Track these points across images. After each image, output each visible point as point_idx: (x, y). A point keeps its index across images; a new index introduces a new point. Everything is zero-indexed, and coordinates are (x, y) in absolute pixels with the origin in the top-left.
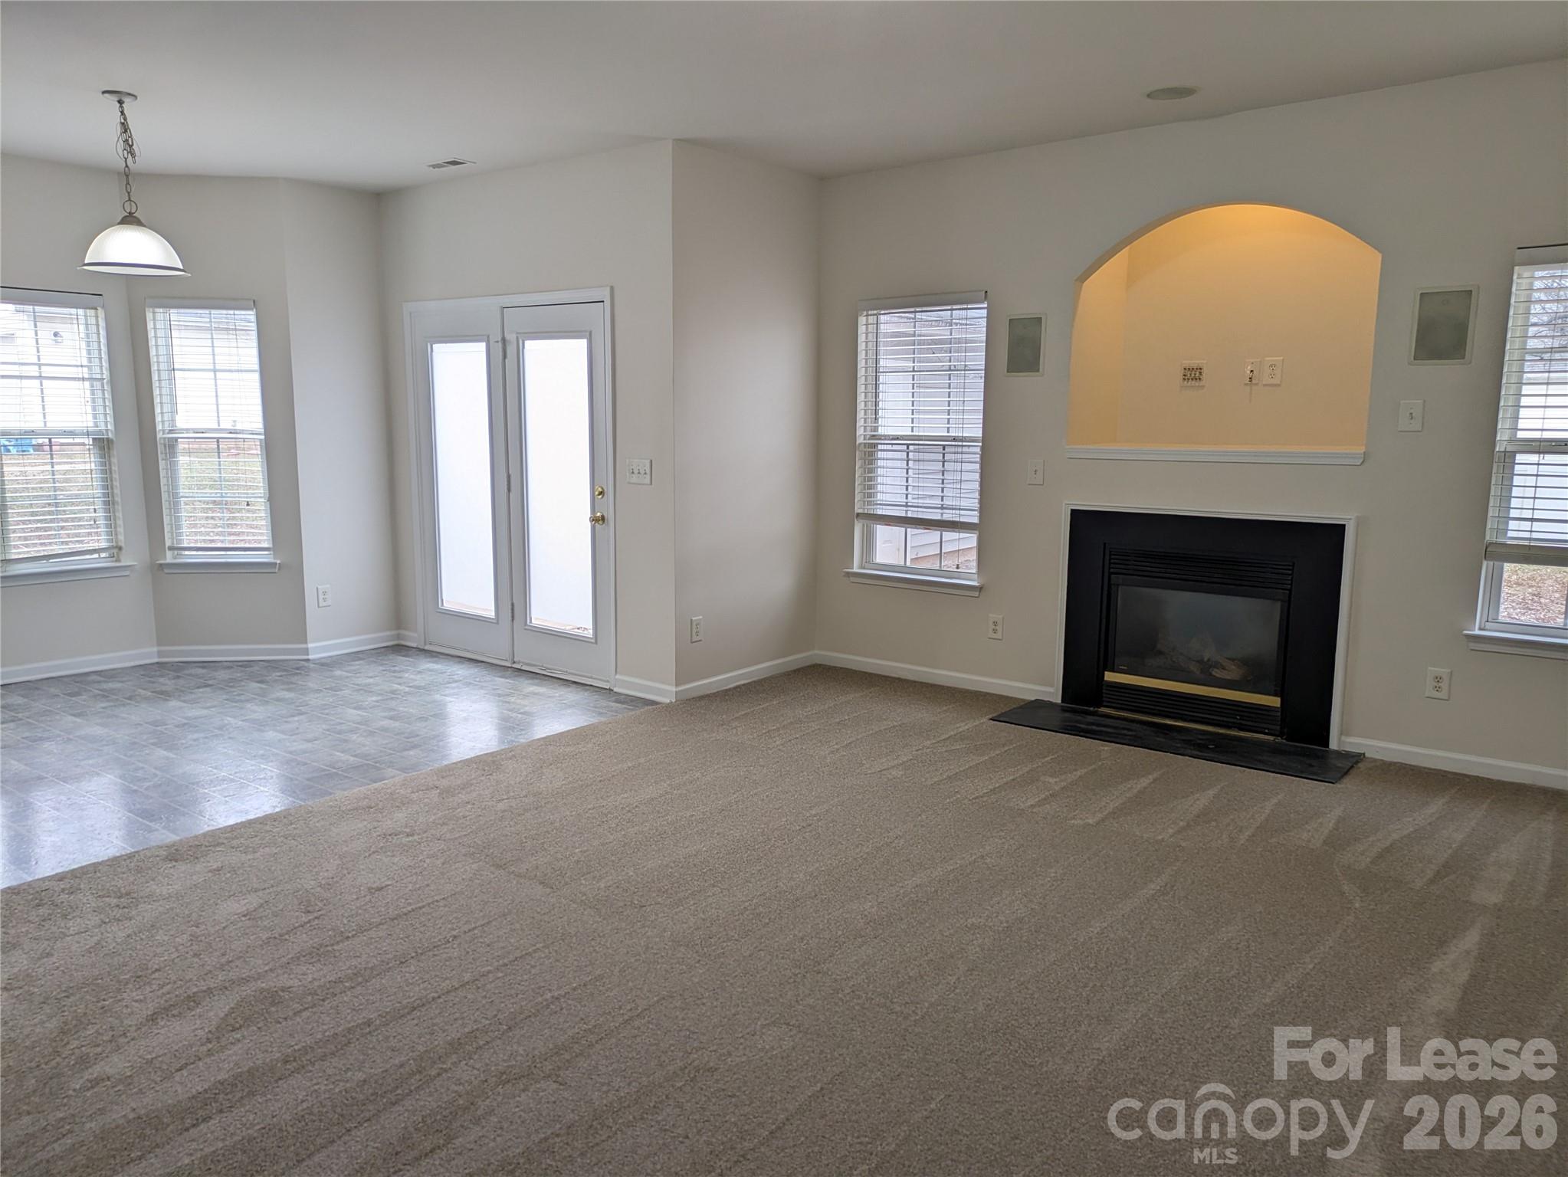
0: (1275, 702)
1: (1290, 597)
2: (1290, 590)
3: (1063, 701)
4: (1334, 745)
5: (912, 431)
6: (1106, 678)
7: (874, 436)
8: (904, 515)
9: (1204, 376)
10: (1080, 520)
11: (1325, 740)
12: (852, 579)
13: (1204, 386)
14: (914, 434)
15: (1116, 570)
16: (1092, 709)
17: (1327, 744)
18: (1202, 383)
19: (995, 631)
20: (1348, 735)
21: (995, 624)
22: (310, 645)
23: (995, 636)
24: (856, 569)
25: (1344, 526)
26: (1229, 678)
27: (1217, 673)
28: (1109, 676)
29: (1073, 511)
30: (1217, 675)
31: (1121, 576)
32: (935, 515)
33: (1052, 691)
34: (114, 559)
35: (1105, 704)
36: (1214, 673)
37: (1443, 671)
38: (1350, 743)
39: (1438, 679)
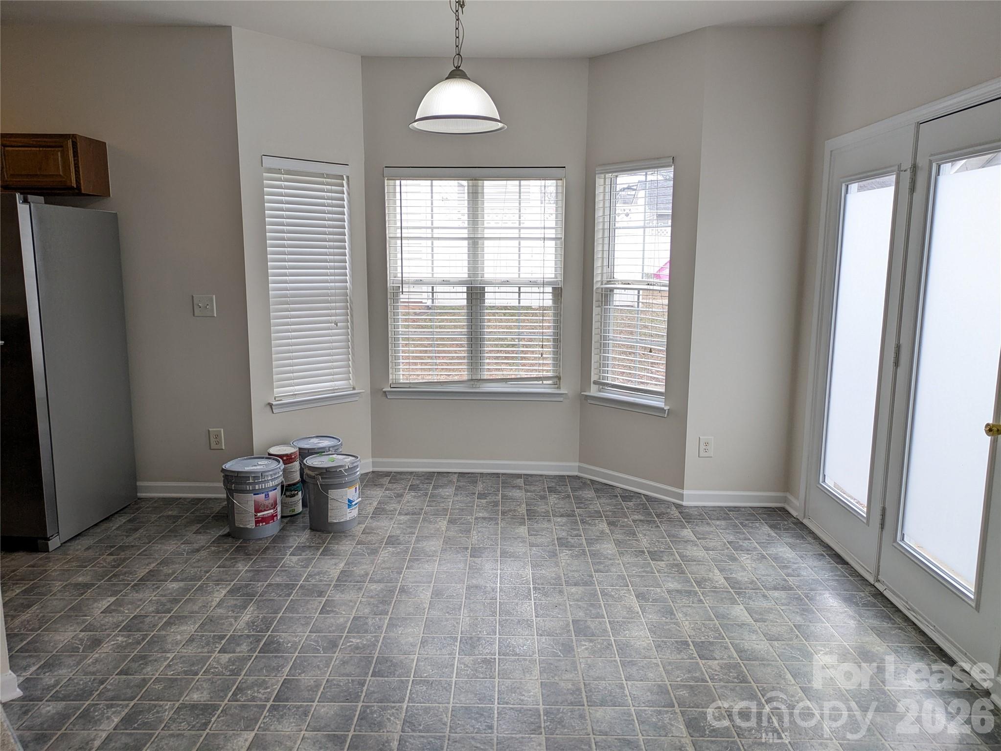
22: (685, 492)
34: (557, 386)
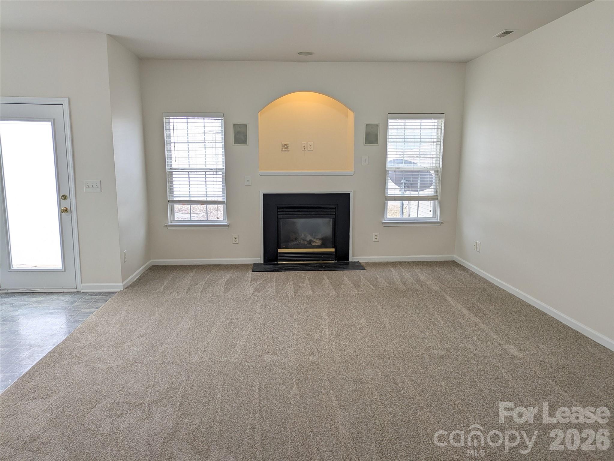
0: (333, 250)
1: (335, 217)
2: (335, 215)
3: (264, 262)
4: (351, 260)
5: (189, 166)
6: (279, 251)
7: (171, 168)
8: (189, 200)
9: (289, 147)
10: (267, 197)
11: (348, 259)
12: (169, 228)
13: (289, 151)
14: (190, 167)
15: (280, 214)
16: (275, 263)
17: (349, 260)
18: (288, 150)
19: (235, 241)
20: (354, 256)
21: (235, 238)
23: (235, 242)
24: (169, 224)
25: (350, 194)
26: (317, 245)
27: (314, 244)
28: (280, 250)
29: (264, 194)
30: (314, 245)
31: (281, 216)
32: (204, 199)
33: (260, 259)
35: (278, 260)
36: (312, 244)
37: (377, 234)
38: (355, 259)
39: (376, 236)
